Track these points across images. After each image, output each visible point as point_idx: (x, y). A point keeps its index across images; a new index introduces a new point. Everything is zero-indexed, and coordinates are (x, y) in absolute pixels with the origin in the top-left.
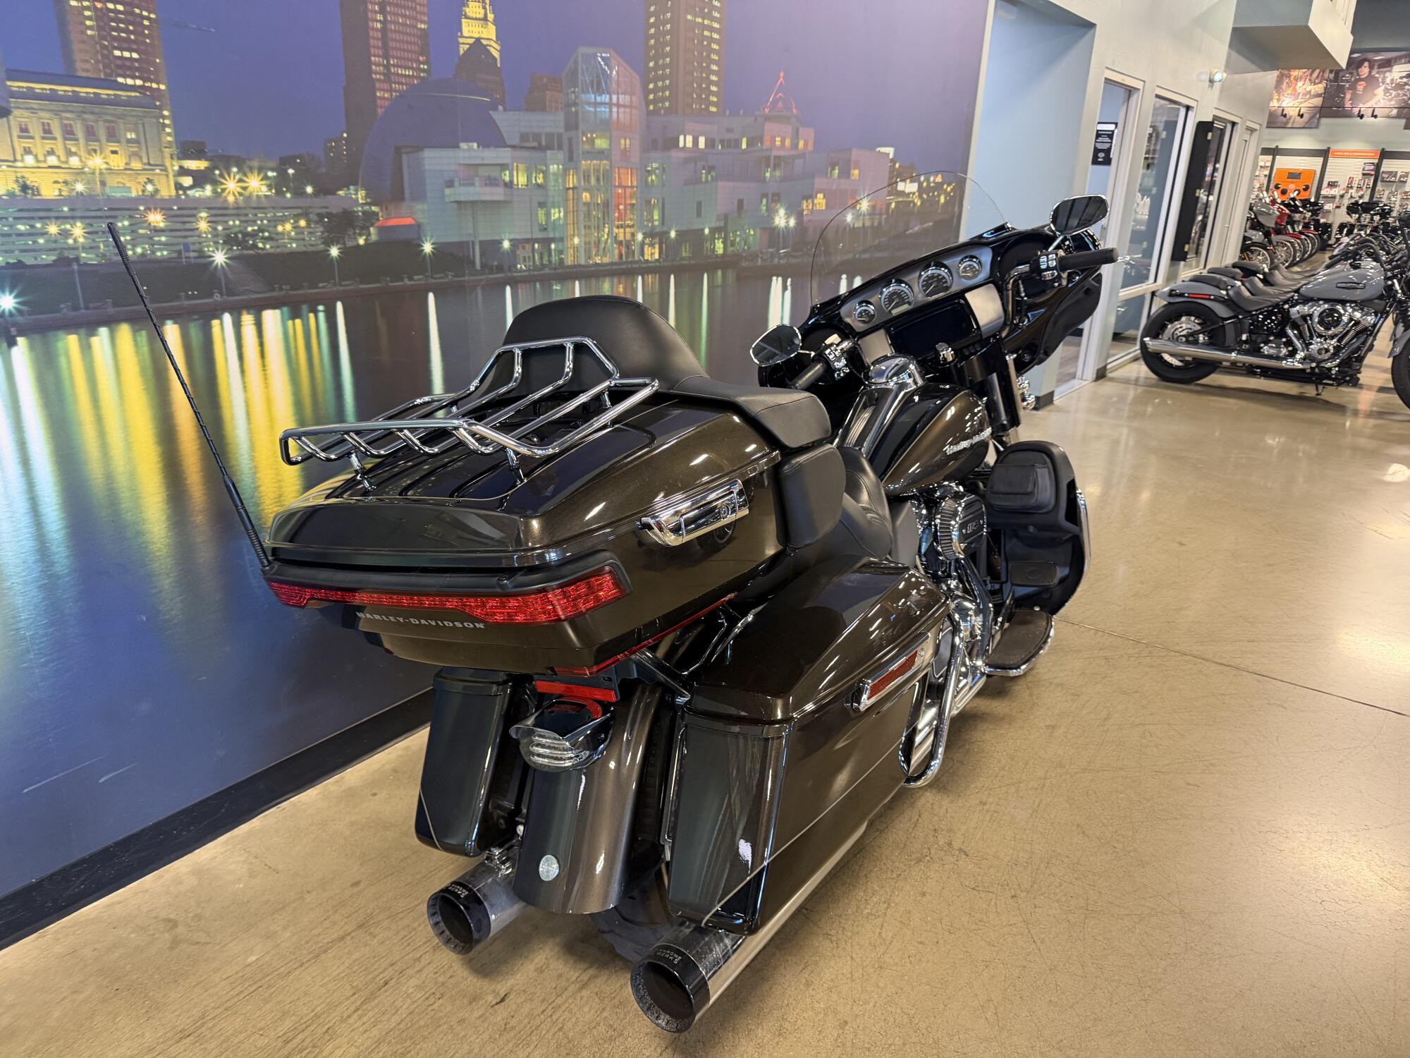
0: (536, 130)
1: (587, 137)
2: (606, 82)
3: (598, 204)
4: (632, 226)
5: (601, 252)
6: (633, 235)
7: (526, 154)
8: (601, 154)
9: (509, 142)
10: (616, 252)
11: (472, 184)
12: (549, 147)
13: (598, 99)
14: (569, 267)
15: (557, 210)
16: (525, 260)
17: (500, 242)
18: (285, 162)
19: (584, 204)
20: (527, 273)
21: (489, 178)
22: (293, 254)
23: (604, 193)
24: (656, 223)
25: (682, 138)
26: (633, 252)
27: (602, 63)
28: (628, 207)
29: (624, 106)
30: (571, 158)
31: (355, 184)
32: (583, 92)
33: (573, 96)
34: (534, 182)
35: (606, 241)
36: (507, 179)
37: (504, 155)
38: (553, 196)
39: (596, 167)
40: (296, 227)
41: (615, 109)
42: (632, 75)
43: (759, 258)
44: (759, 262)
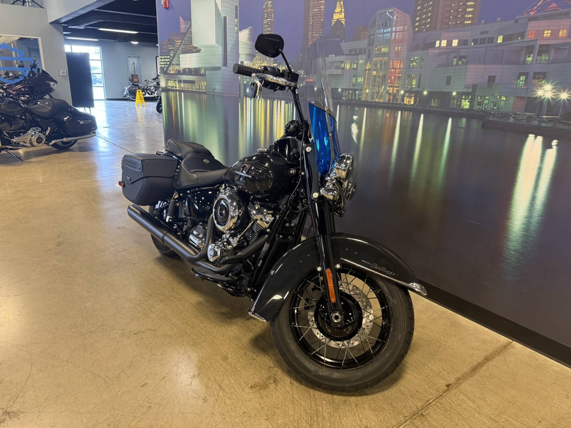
0: (355, 48)
1: (377, 48)
2: (390, 23)
3: (380, 76)
4: (398, 87)
5: (379, 97)
6: (398, 91)
7: (351, 57)
8: (384, 54)
9: (345, 53)
10: (387, 98)
11: (331, 69)
12: (360, 54)
13: (385, 31)
14: (362, 101)
15: (360, 78)
16: (345, 97)
17: (338, 89)
19: (373, 76)
20: (345, 101)
21: (337, 66)
23: (383, 71)
24: (414, 86)
25: (438, 43)
26: (397, 99)
27: (389, 15)
28: (397, 78)
29: (399, 31)
30: (369, 57)
31: (302, 69)
32: (377, 30)
33: (373, 32)
34: (352, 67)
35: (383, 92)
36: (343, 66)
37: (342, 58)
38: (360, 73)
39: (381, 60)
41: (394, 34)
42: (405, 16)
43: (511, 118)
44: (511, 120)
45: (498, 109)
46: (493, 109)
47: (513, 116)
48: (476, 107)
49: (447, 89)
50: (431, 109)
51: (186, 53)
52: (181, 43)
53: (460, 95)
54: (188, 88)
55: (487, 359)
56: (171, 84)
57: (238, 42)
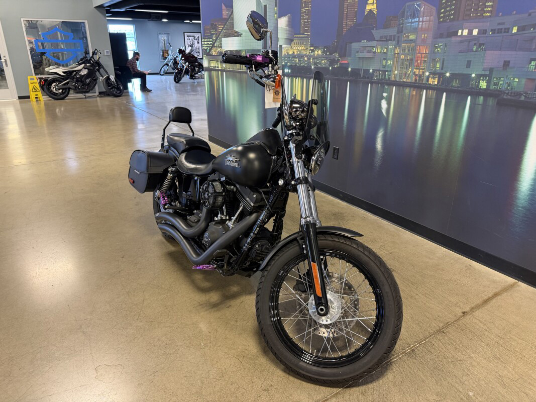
0: (386, 35)
1: (406, 35)
2: (417, 14)
3: (407, 60)
4: (424, 69)
6: (423, 73)
7: (381, 43)
8: (412, 41)
9: (376, 39)
10: (414, 78)
11: (363, 52)
12: (390, 40)
13: (413, 21)
14: (391, 81)
15: (390, 61)
16: (376, 77)
17: (369, 70)
18: (325, 47)
19: (401, 59)
20: (376, 81)
21: (368, 51)
22: (323, 68)
23: (411, 55)
24: (438, 69)
25: (460, 32)
26: (423, 80)
27: (417, 7)
28: (423, 61)
29: (426, 21)
30: (398, 43)
31: (336, 52)
32: (406, 19)
33: (402, 21)
34: (383, 52)
35: (410, 73)
36: (374, 51)
37: (374, 43)
38: (389, 56)
39: (409, 46)
40: (325, 62)
41: (421, 23)
42: (432, 8)
43: (523, 96)
44: (523, 98)
45: (512, 89)
46: (507, 89)
47: (524, 95)
48: (492, 87)
49: (466, 72)
50: (453, 88)
51: (228, 37)
52: (223, 28)
53: (479, 76)
54: (230, 68)
55: (496, 295)
56: (213, 64)
57: (278, 27)
